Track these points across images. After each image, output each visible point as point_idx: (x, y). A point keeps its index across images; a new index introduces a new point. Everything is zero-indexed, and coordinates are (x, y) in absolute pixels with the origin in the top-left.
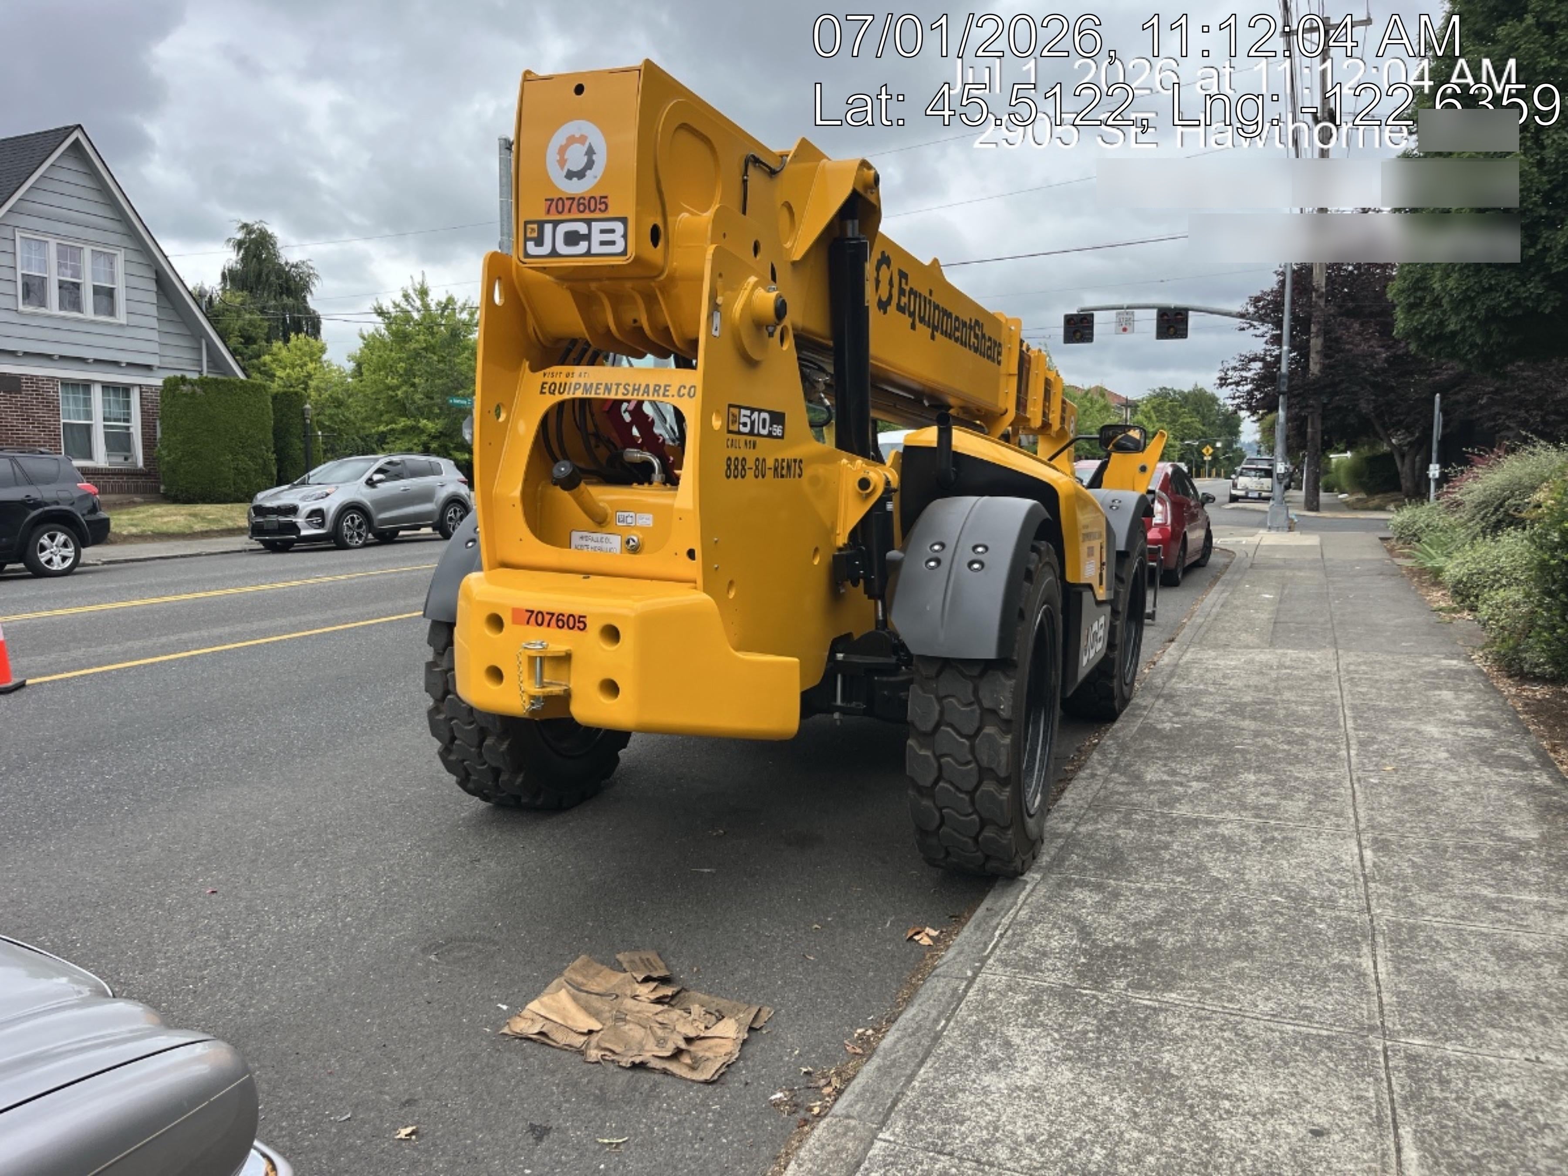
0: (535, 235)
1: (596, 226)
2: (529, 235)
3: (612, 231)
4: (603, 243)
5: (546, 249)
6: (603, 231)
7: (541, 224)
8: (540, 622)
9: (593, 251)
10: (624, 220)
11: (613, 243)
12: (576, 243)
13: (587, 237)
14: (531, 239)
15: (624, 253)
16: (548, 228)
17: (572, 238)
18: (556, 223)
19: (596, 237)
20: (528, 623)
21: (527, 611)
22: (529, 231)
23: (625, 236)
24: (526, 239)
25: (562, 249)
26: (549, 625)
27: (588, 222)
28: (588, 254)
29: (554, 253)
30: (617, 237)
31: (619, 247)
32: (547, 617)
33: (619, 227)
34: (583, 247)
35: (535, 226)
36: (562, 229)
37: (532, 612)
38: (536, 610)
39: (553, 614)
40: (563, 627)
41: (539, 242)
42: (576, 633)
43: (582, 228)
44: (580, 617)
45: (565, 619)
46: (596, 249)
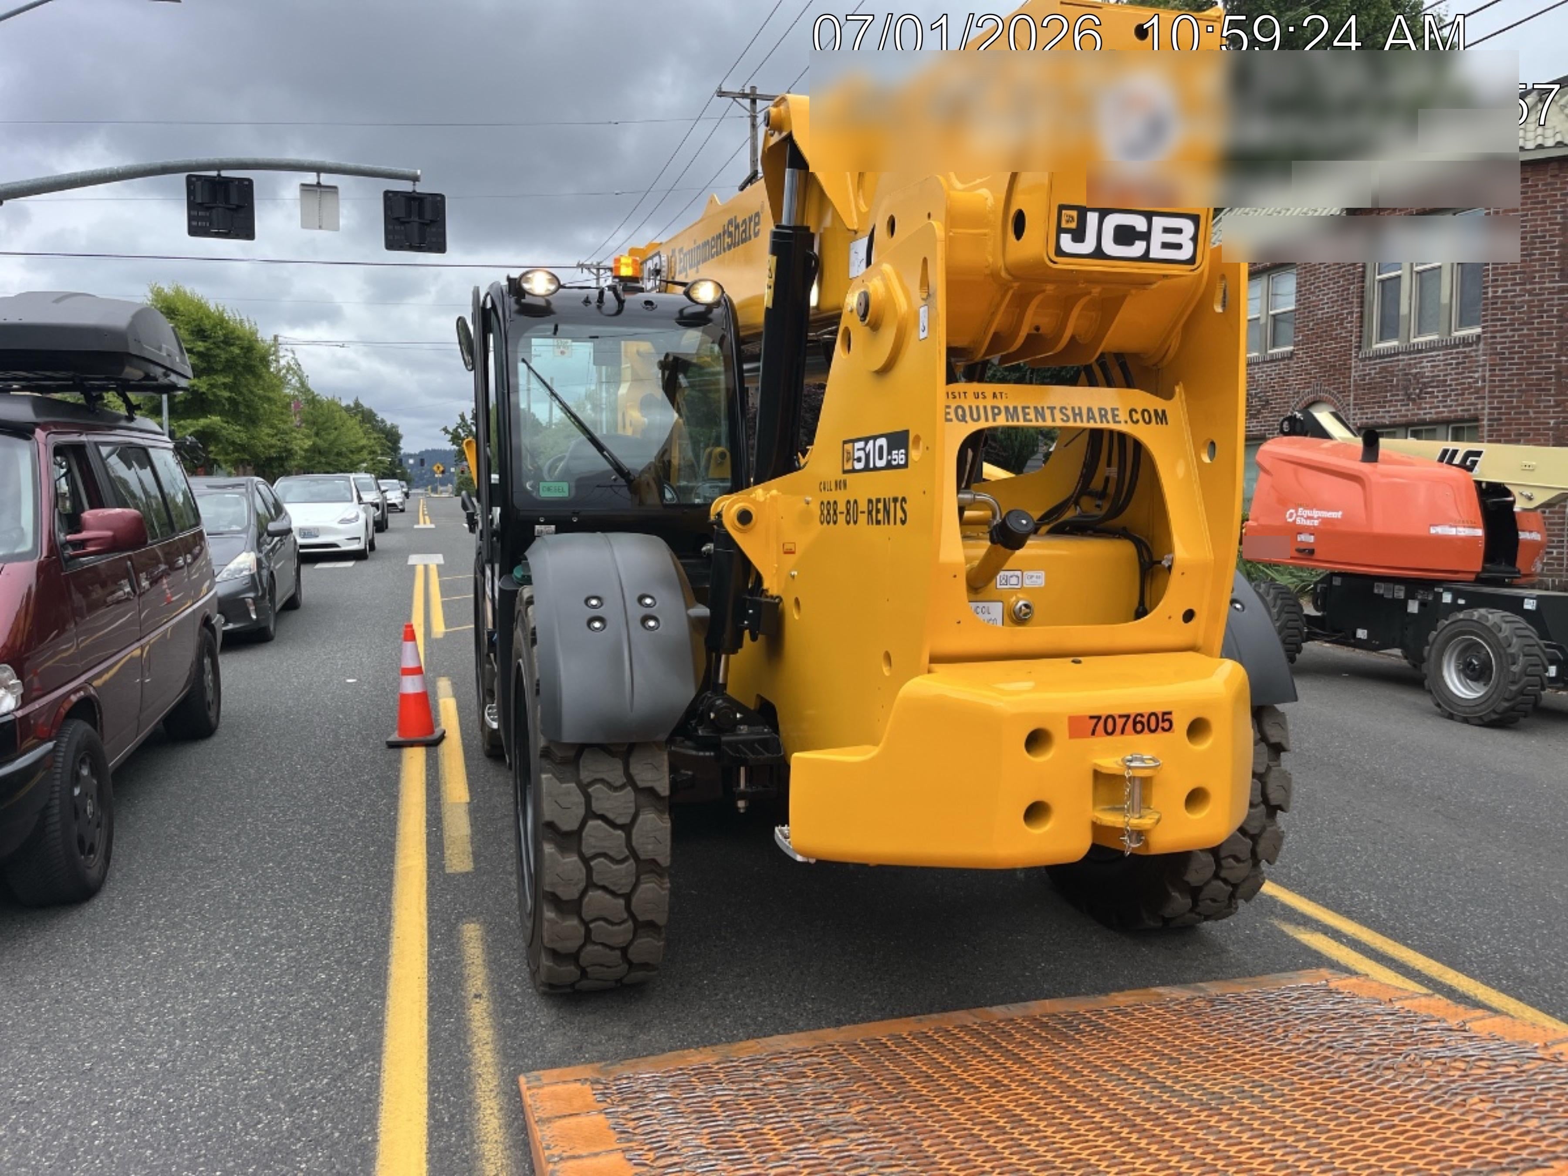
0: (1073, 225)
1: (1159, 223)
2: (1064, 225)
3: (1179, 231)
4: (1166, 246)
5: (1088, 246)
6: (1166, 230)
7: (1082, 212)
8: (1110, 730)
9: (1152, 255)
10: (1195, 219)
11: (1178, 246)
12: (1130, 243)
13: (1146, 236)
14: (1067, 231)
15: (1192, 261)
16: (1092, 218)
17: (1124, 235)
18: (1104, 213)
19: (1158, 237)
20: (1093, 733)
21: (1092, 717)
22: (1064, 219)
23: (1195, 239)
24: (1060, 230)
25: (1110, 247)
26: (1123, 732)
27: (1149, 216)
28: (1145, 257)
29: (1099, 253)
30: (1185, 239)
31: (1186, 253)
32: (1120, 722)
33: (1188, 226)
34: (1138, 249)
35: (1074, 213)
36: (1112, 221)
37: (1099, 718)
38: (1104, 713)
39: (1128, 717)
40: (1142, 731)
41: (1079, 236)
42: (1160, 736)
43: (1140, 224)
44: (1164, 714)
45: (1145, 720)
46: (1156, 252)
